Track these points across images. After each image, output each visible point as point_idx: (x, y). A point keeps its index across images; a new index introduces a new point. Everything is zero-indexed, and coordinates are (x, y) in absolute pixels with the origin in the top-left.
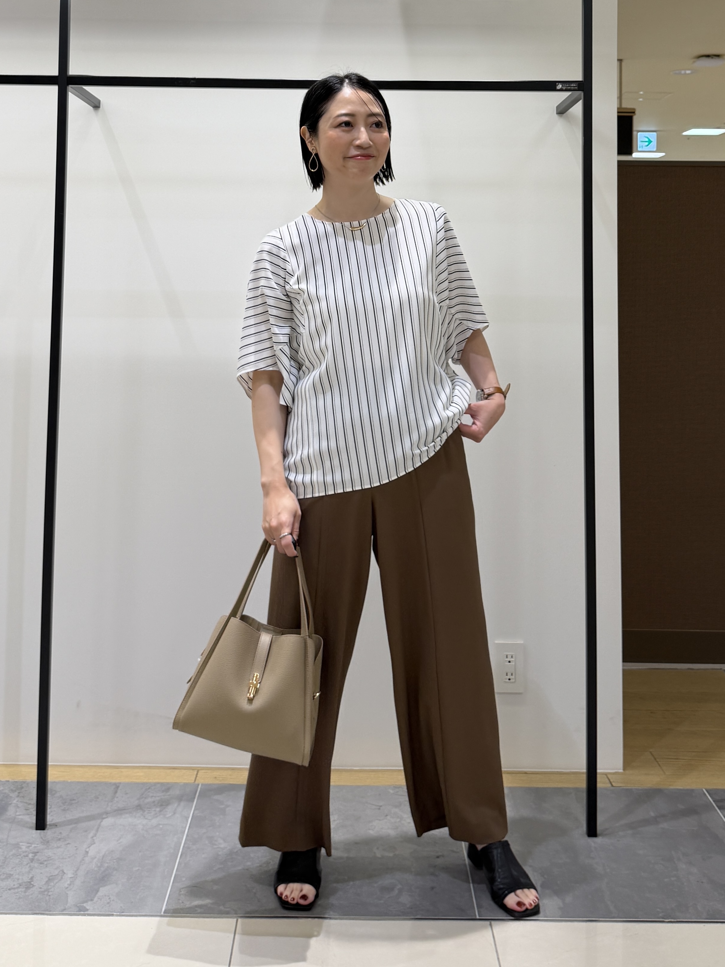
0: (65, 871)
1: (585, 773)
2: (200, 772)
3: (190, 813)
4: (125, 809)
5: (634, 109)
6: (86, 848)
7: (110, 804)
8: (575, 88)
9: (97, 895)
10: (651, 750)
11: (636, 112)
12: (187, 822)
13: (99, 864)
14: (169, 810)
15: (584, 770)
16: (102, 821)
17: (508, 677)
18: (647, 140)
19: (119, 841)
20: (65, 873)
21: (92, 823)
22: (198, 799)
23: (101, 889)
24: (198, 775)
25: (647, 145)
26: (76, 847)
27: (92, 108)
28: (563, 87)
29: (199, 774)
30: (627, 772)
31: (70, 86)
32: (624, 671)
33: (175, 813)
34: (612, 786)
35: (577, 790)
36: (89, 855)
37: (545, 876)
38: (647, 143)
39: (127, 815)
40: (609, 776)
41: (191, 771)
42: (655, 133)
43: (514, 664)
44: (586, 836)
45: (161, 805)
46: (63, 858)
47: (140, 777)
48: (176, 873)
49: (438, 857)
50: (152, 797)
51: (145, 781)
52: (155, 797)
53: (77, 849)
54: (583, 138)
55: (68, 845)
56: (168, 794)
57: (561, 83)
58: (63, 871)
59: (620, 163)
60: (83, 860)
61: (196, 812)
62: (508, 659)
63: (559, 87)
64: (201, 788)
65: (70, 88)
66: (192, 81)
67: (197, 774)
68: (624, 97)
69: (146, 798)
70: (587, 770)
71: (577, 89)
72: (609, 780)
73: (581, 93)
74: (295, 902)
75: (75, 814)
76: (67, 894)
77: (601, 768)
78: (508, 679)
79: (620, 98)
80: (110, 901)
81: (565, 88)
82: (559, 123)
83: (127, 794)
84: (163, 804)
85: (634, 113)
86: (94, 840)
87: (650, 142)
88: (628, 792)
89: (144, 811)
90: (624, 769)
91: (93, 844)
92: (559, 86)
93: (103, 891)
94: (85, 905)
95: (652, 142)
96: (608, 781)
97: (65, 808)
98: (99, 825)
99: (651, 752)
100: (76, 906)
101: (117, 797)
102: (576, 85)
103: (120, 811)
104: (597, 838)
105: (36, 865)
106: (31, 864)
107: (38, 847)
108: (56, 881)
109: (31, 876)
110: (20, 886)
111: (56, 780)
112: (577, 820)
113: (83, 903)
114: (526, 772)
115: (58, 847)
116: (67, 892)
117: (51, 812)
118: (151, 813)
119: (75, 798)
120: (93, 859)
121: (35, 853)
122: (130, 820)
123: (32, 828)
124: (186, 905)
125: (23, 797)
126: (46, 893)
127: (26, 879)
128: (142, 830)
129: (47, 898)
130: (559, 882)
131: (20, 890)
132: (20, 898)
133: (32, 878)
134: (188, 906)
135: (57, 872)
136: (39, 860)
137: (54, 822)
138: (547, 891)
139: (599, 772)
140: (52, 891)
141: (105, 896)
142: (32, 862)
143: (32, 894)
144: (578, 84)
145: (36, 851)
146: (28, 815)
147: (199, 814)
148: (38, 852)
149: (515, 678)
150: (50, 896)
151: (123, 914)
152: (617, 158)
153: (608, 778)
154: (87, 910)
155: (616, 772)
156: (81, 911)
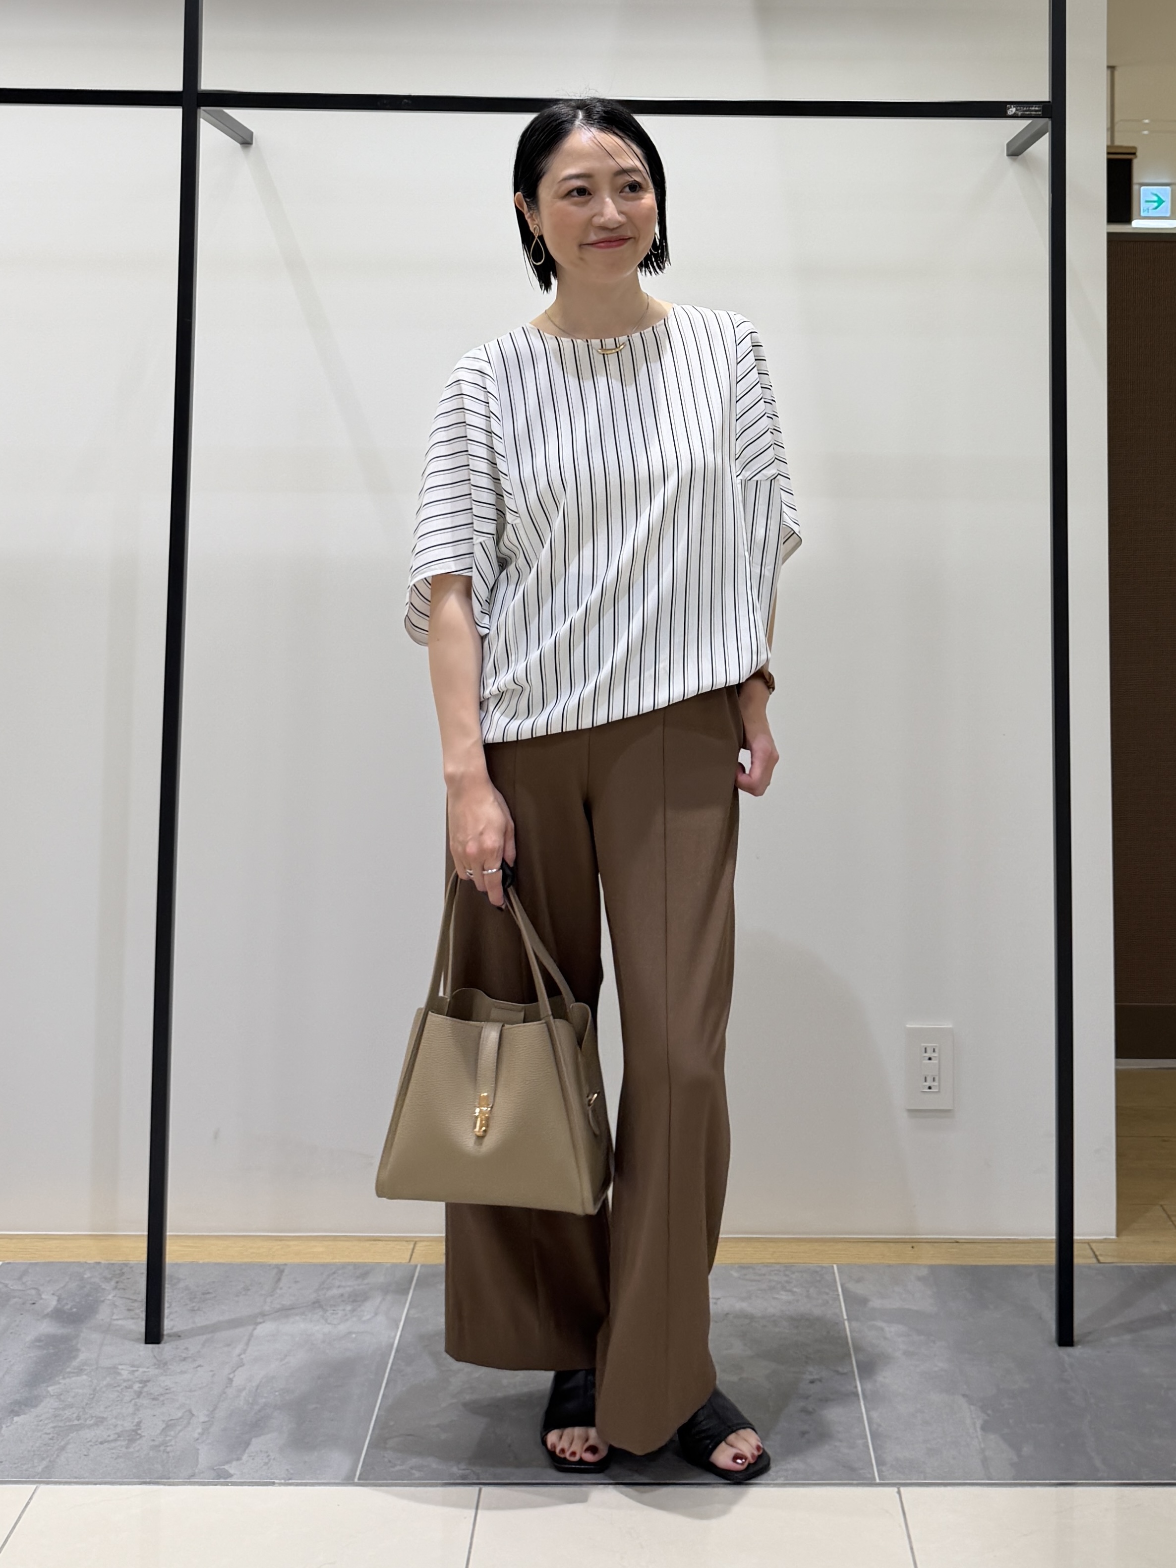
0: (195, 1412)
1: (1054, 1241)
2: (419, 1245)
3: (403, 1312)
4: (293, 1308)
5: (1134, 148)
6: (230, 1374)
7: (269, 1300)
8: (1038, 113)
9: (247, 1451)
10: (1162, 1203)
11: (1138, 154)
12: (398, 1328)
13: (251, 1400)
14: (368, 1308)
15: (1054, 1237)
16: (255, 1329)
17: (928, 1084)
18: (1155, 198)
19: (284, 1362)
20: (193, 1415)
21: (239, 1331)
22: (415, 1290)
23: (253, 1440)
24: (415, 1251)
25: (1156, 208)
26: (212, 1371)
27: (238, 145)
28: (1017, 112)
29: (417, 1248)
30: (1123, 1239)
31: (202, 108)
32: (1117, 1072)
33: (376, 1314)
34: (1098, 1262)
35: (1041, 1268)
36: (234, 1384)
37: (989, 1412)
38: (1155, 205)
39: (297, 1318)
40: (1093, 1245)
41: (404, 1243)
42: (1168, 188)
43: (936, 1062)
44: (1056, 1345)
45: (354, 1301)
46: (191, 1391)
47: (320, 1253)
48: (378, 1412)
49: (812, 1382)
50: (339, 1287)
51: (328, 1260)
52: (344, 1287)
53: (213, 1375)
54: (1051, 194)
55: (199, 1369)
56: (366, 1281)
57: (1015, 105)
58: (190, 1411)
59: (1110, 236)
61: (412, 1312)
62: (928, 1055)
63: (1012, 111)
64: (419, 1272)
65: (203, 111)
66: (406, 100)
67: (413, 1249)
68: (1116, 128)
69: (329, 1289)
70: (1056, 1236)
71: (1041, 115)
72: (1094, 1252)
73: (1047, 122)
74: (577, 1458)
75: (212, 1316)
76: (198, 1449)
77: (1079, 1234)
78: (927, 1087)
79: (1111, 129)
80: (269, 1460)
81: (1022, 113)
82: (1011, 170)
83: (296, 1282)
84: (357, 1299)
85: (1134, 154)
86: (241, 1359)
87: (1160, 202)
88: (1125, 1272)
89: (325, 1311)
90: (1118, 1235)
91: (241, 1366)
92: (1010, 109)
93: (257, 1444)
94: (226, 1467)
95: (1164, 201)
96: (1092, 1254)
97: (194, 1307)
98: (251, 1335)
99: (1161, 1206)
100: (214, 1470)
101: (281, 1289)
102: (1039, 109)
103: (285, 1312)
104: (1073, 1347)
105: (145, 1402)
106: (137, 1400)
107: (148, 1372)
108: (179, 1428)
109: (136, 1420)
110: (119, 1437)
111: (180, 1261)
112: (1040, 1318)
113: (224, 1465)
114: (958, 1241)
115: (182, 1372)
116: (199, 1447)
117: (171, 1313)
118: (337, 1313)
119: (211, 1291)
120: (240, 1391)
121: (144, 1382)
122: (302, 1326)
123: (137, 1340)
124: (394, 1466)
125: (124, 1289)
126: (162, 1448)
127: (128, 1425)
128: (323, 1342)
129: (165, 1456)
130: (1011, 1421)
131: (119, 1443)
132: (118, 1457)
133: (139, 1424)
134: (398, 1468)
135: (180, 1414)
136: (151, 1394)
137: (175, 1330)
138: (992, 1437)
139: (1077, 1240)
140: (171, 1445)
141: (261, 1451)
142: (139, 1397)
143: (138, 1451)
144: (1041, 106)
145: (145, 1379)
146: (133, 1318)
147: (416, 1316)
148: (148, 1381)
149: (939, 1085)
150: (168, 1453)
151: (290, 1481)
152: (1107, 229)
153: (1091, 1249)
154: (231, 1476)
155: (1105, 1239)
156: (221, 1477)
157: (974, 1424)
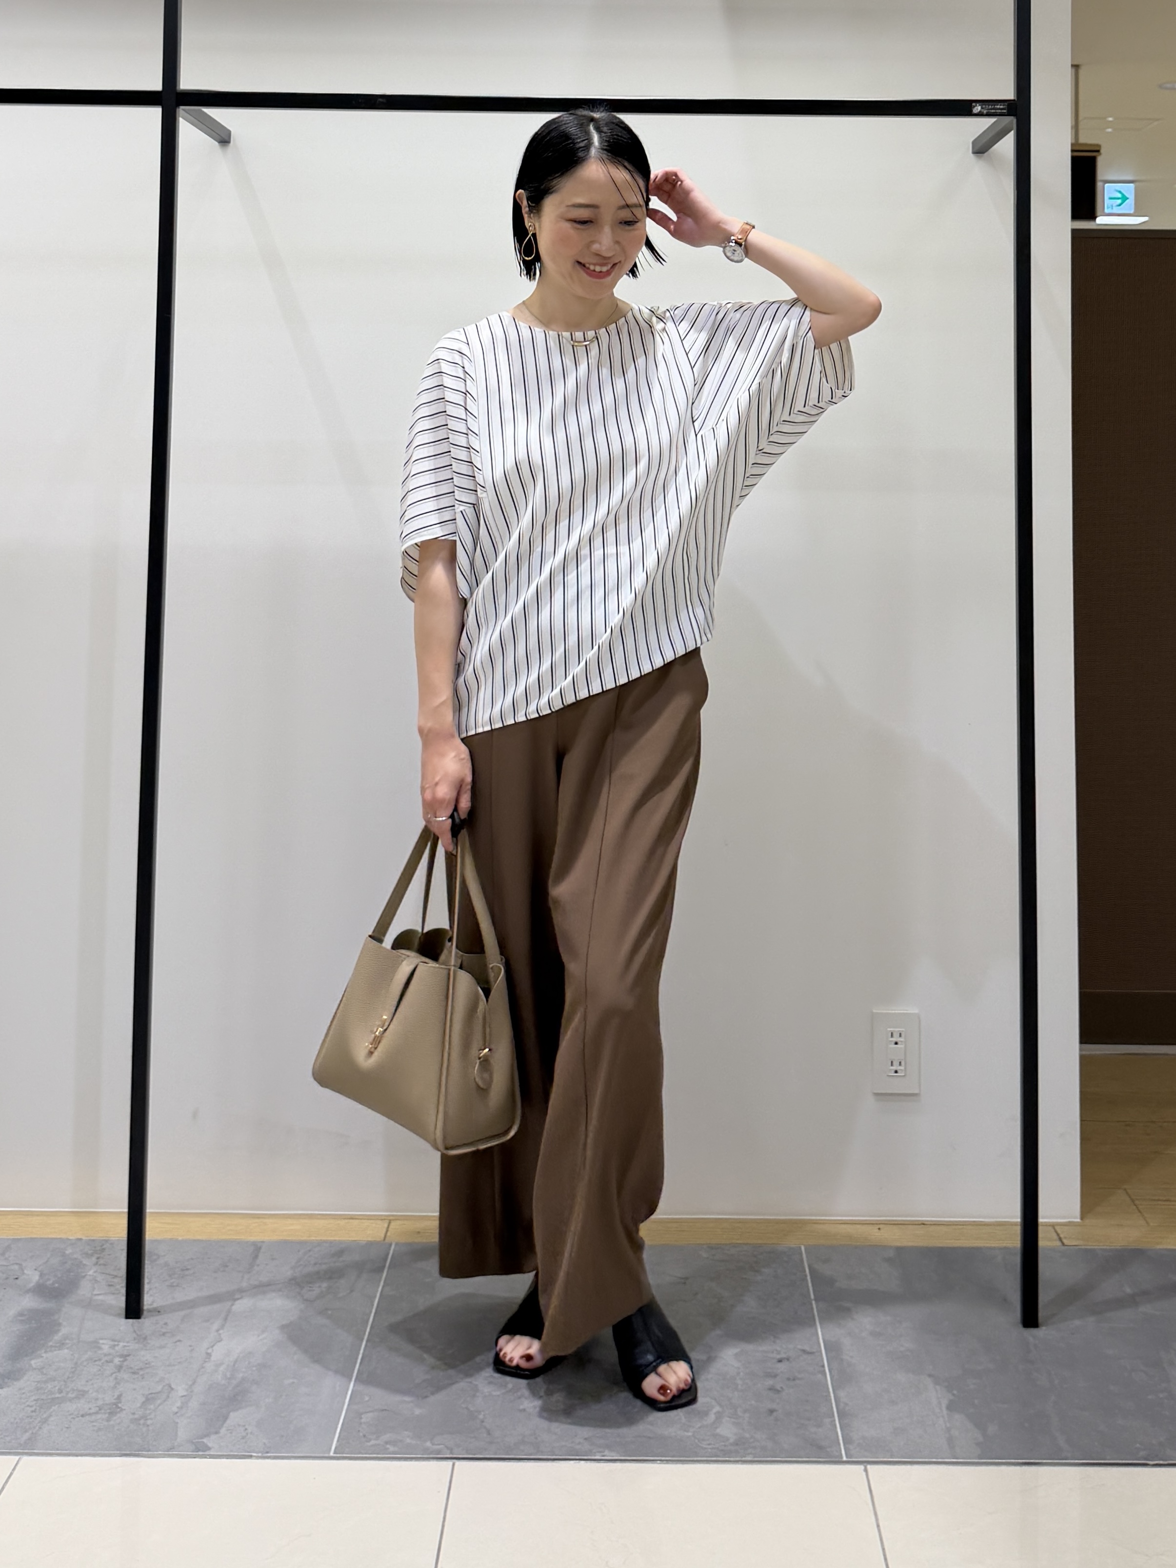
0: (173, 1386)
1: (1019, 1224)
2: (393, 1224)
3: (377, 1291)
4: (270, 1285)
5: (1099, 146)
6: (208, 1348)
7: (246, 1276)
8: (1003, 111)
9: (225, 1425)
10: (1126, 1187)
11: (1102, 151)
12: (373, 1305)
13: (228, 1375)
14: (344, 1285)
15: (1019, 1220)
16: (232, 1305)
17: (894, 1068)
18: (1119, 195)
19: (260, 1339)
20: (172, 1389)
21: (217, 1307)
22: (389, 1268)
23: (231, 1414)
24: (390, 1229)
25: (1120, 205)
26: (190, 1346)
27: (216, 143)
28: (982, 110)
29: (391, 1226)
30: (1087, 1222)
31: (182, 107)
32: (1082, 1057)
33: (352, 1291)
34: (1063, 1244)
35: (1006, 1251)
36: (213, 1358)
37: (955, 1392)
38: (1119, 201)
39: (274, 1294)
40: (1057, 1228)
41: (379, 1222)
42: (1132, 185)
43: (902, 1046)
44: (1021, 1326)
45: (330, 1278)
46: (169, 1365)
47: (295, 1230)
49: (780, 1361)
50: (315, 1264)
51: (304, 1238)
52: (320, 1264)
53: (192, 1350)
54: (1016, 192)
55: (178, 1343)
56: (341, 1259)
57: (980, 104)
58: (170, 1386)
59: (1074, 232)
60: (203, 1367)
61: (387, 1290)
62: (894, 1039)
63: (977, 109)
64: (394, 1251)
65: (182, 110)
66: (381, 100)
67: (388, 1227)
68: (1081, 126)
69: (304, 1266)
70: (1021, 1218)
71: (1006, 114)
72: (1058, 1235)
73: (1011, 120)
74: (514, 1364)
75: (189, 1292)
76: (177, 1423)
77: (1044, 1216)
78: (893, 1071)
79: (1076, 127)
80: (247, 1434)
81: (987, 111)
82: (977, 167)
83: (273, 1259)
84: (334, 1276)
85: (1098, 151)
86: (220, 1334)
87: (1124, 199)
88: (1089, 1254)
89: (302, 1288)
90: (1082, 1218)
91: (219, 1341)
92: (976, 108)
93: (234, 1417)
94: (205, 1440)
95: (1127, 199)
96: (1057, 1237)
97: (173, 1283)
98: (229, 1311)
99: (1125, 1190)
100: (193, 1443)
101: (258, 1265)
102: (1005, 107)
103: (262, 1288)
104: (1039, 1329)
105: (126, 1376)
106: (118, 1374)
107: (128, 1346)
108: (159, 1402)
109: (117, 1394)
110: (100, 1410)
111: (159, 1238)
112: (1006, 1298)
113: (202, 1438)
114: (925, 1223)
115: (161, 1347)
116: (177, 1420)
117: (150, 1289)
118: (314, 1290)
119: (189, 1267)
120: (218, 1366)
121: (125, 1357)
122: (279, 1302)
123: (119, 1315)
124: (370, 1440)
125: (105, 1265)
126: (142, 1422)
127: (109, 1398)
128: (299, 1318)
129: (144, 1429)
130: (976, 1401)
131: (99, 1416)
132: (99, 1429)
133: (119, 1397)
134: (373, 1442)
135: (159, 1388)
136: (131, 1368)
137: (155, 1305)
138: (958, 1417)
139: (1042, 1223)
140: (151, 1419)
141: (239, 1425)
142: (119, 1371)
143: (119, 1424)
144: (1006, 104)
145: (125, 1353)
146: (113, 1294)
147: (392, 1293)
148: (129, 1355)
149: (906, 1069)
150: (148, 1426)
151: (269, 1455)
152: (1071, 226)
153: (1056, 1232)
154: (209, 1449)
155: (1069, 1222)
156: (199, 1450)
157: (940, 1403)
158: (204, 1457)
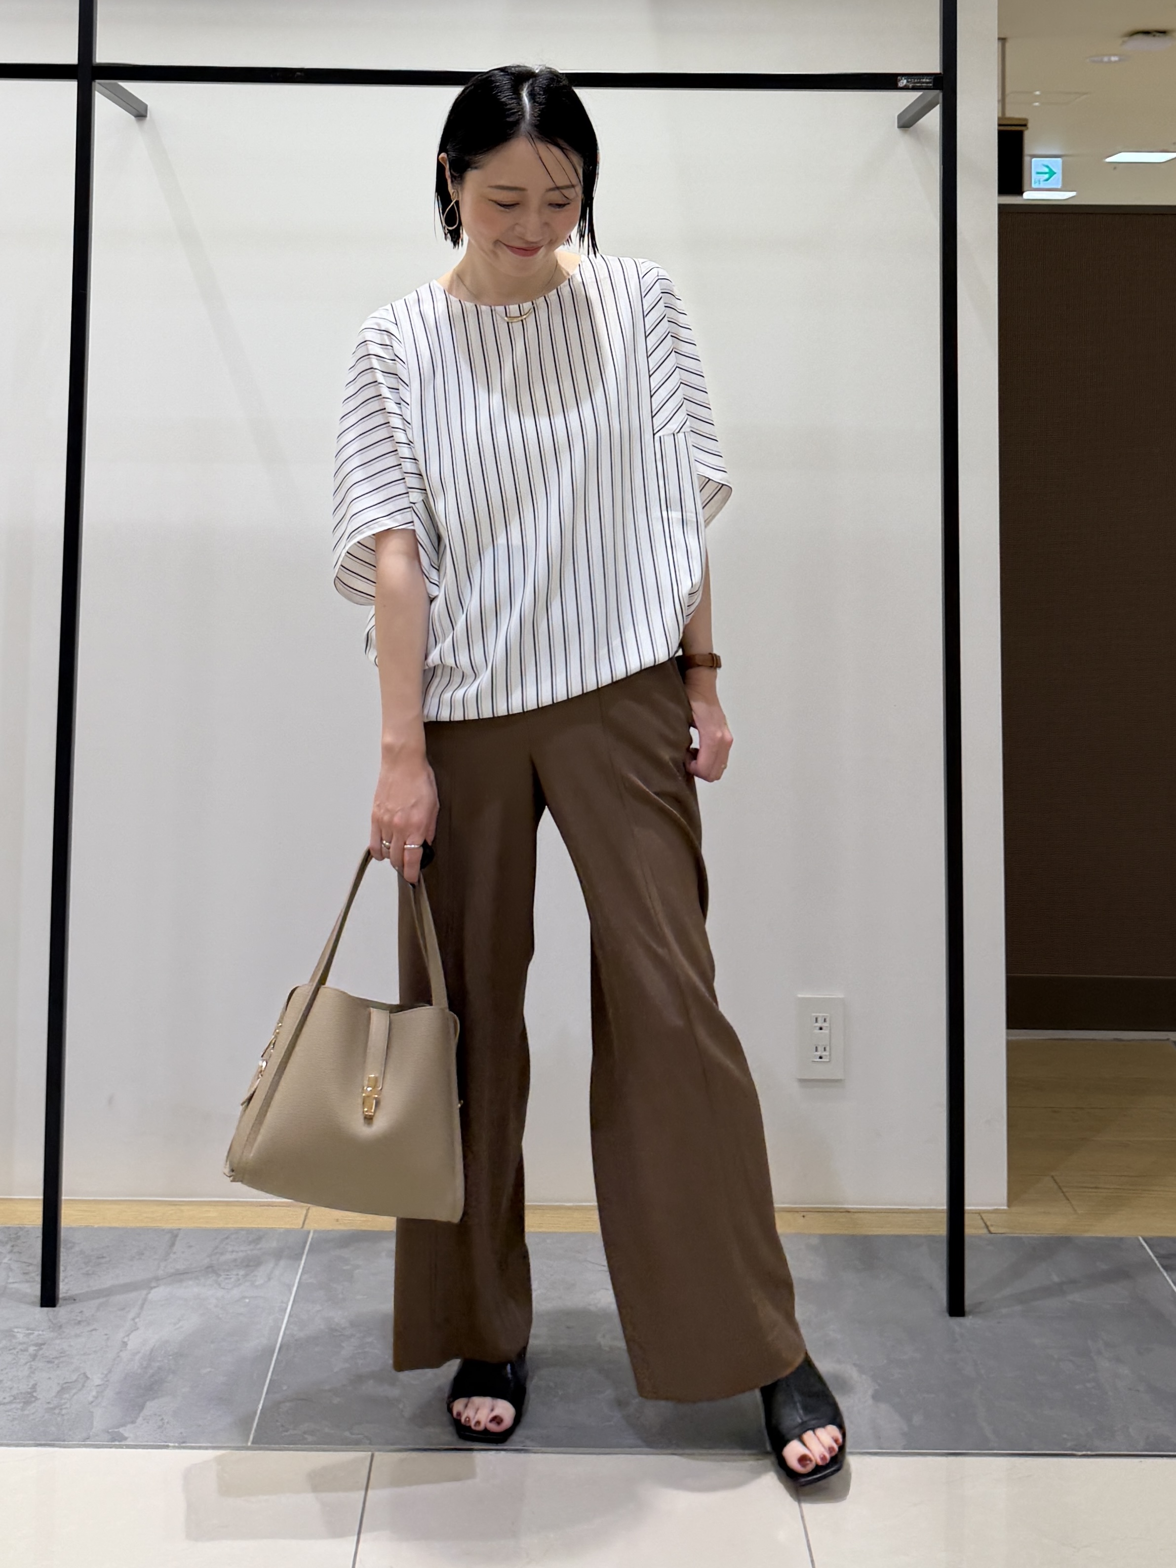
0: (89, 1375)
1: (945, 1211)
2: (311, 1211)
3: (295, 1278)
4: (187, 1273)
5: (1026, 120)
6: (124, 1337)
7: (163, 1264)
8: (928, 85)
9: (142, 1414)
10: (1053, 1174)
11: (1029, 125)
12: (291, 1293)
13: (145, 1363)
14: (261, 1273)
15: (944, 1207)
16: (149, 1293)
17: (819, 1053)
18: (1047, 170)
19: (178, 1326)
20: (88, 1378)
21: (133, 1295)
22: (307, 1255)
23: (148, 1403)
24: (308, 1217)
25: (1047, 180)
26: (106, 1335)
27: (133, 117)
28: (908, 84)
29: (310, 1214)
30: (1014, 1209)
31: (97, 81)
32: (1009, 1043)
33: (269, 1279)
34: (990, 1232)
35: (932, 1238)
36: (129, 1347)
37: (881, 1381)
38: (1047, 176)
39: (190, 1283)
40: (983, 1215)
41: (297, 1209)
42: (1059, 159)
43: (827, 1031)
44: (947, 1315)
45: (248, 1266)
46: (85, 1354)
47: (213, 1219)
48: (271, 1378)
50: (232, 1252)
51: (220, 1225)
52: (237, 1252)
53: (108, 1339)
54: (942, 166)
55: (94, 1332)
56: (259, 1246)
57: (906, 77)
58: (85, 1375)
59: (1002, 208)
60: (119, 1357)
61: (305, 1278)
62: (819, 1025)
63: (903, 83)
64: (313, 1238)
65: (97, 84)
66: (298, 74)
67: (306, 1214)
68: (1007, 100)
69: (222, 1254)
70: (947, 1206)
71: (932, 87)
72: (985, 1222)
73: (937, 94)
74: (482, 1428)
75: (107, 1280)
77: (971, 1203)
78: (818, 1057)
79: (1003, 101)
80: (163, 1423)
81: (913, 85)
82: (903, 142)
83: (190, 1247)
84: (251, 1264)
85: (1025, 125)
86: (136, 1323)
87: (1052, 173)
88: (1016, 1242)
89: (219, 1275)
90: (1009, 1205)
91: (135, 1330)
92: (902, 81)
93: (151, 1407)
94: (121, 1430)
95: (1055, 173)
96: (983, 1225)
97: (89, 1270)
98: (145, 1300)
99: (1052, 1177)
100: (109, 1433)
101: (175, 1253)
102: (931, 80)
103: (179, 1276)
104: (964, 1318)
105: (40, 1365)
106: (32, 1363)
107: (43, 1335)
108: (74, 1391)
109: (32, 1383)
110: (15, 1399)
111: (75, 1225)
112: (931, 1288)
113: (118, 1428)
114: (849, 1210)
115: (77, 1336)
116: (92, 1410)
117: (66, 1277)
118: (231, 1278)
119: (104, 1255)
120: (134, 1354)
121: (40, 1345)
122: (196, 1290)
123: (33, 1303)
124: (287, 1430)
125: (19, 1253)
126: (57, 1411)
127: (24, 1387)
128: (216, 1306)
129: (59, 1419)
130: (901, 1391)
131: (14, 1405)
132: (14, 1419)
133: (34, 1386)
134: (291, 1432)
135: (75, 1377)
136: (46, 1357)
137: (70, 1293)
138: (884, 1407)
139: (968, 1210)
140: (66, 1408)
141: (155, 1415)
142: (34, 1360)
143: (34, 1413)
144: (933, 78)
145: (40, 1342)
146: (29, 1282)
147: (310, 1281)
148: (44, 1344)
149: (830, 1055)
150: (63, 1415)
151: (184, 1445)
152: (998, 201)
153: (982, 1219)
154: (126, 1439)
155: (997, 1209)
156: (115, 1440)
157: (865, 1393)
158: (121, 1447)
